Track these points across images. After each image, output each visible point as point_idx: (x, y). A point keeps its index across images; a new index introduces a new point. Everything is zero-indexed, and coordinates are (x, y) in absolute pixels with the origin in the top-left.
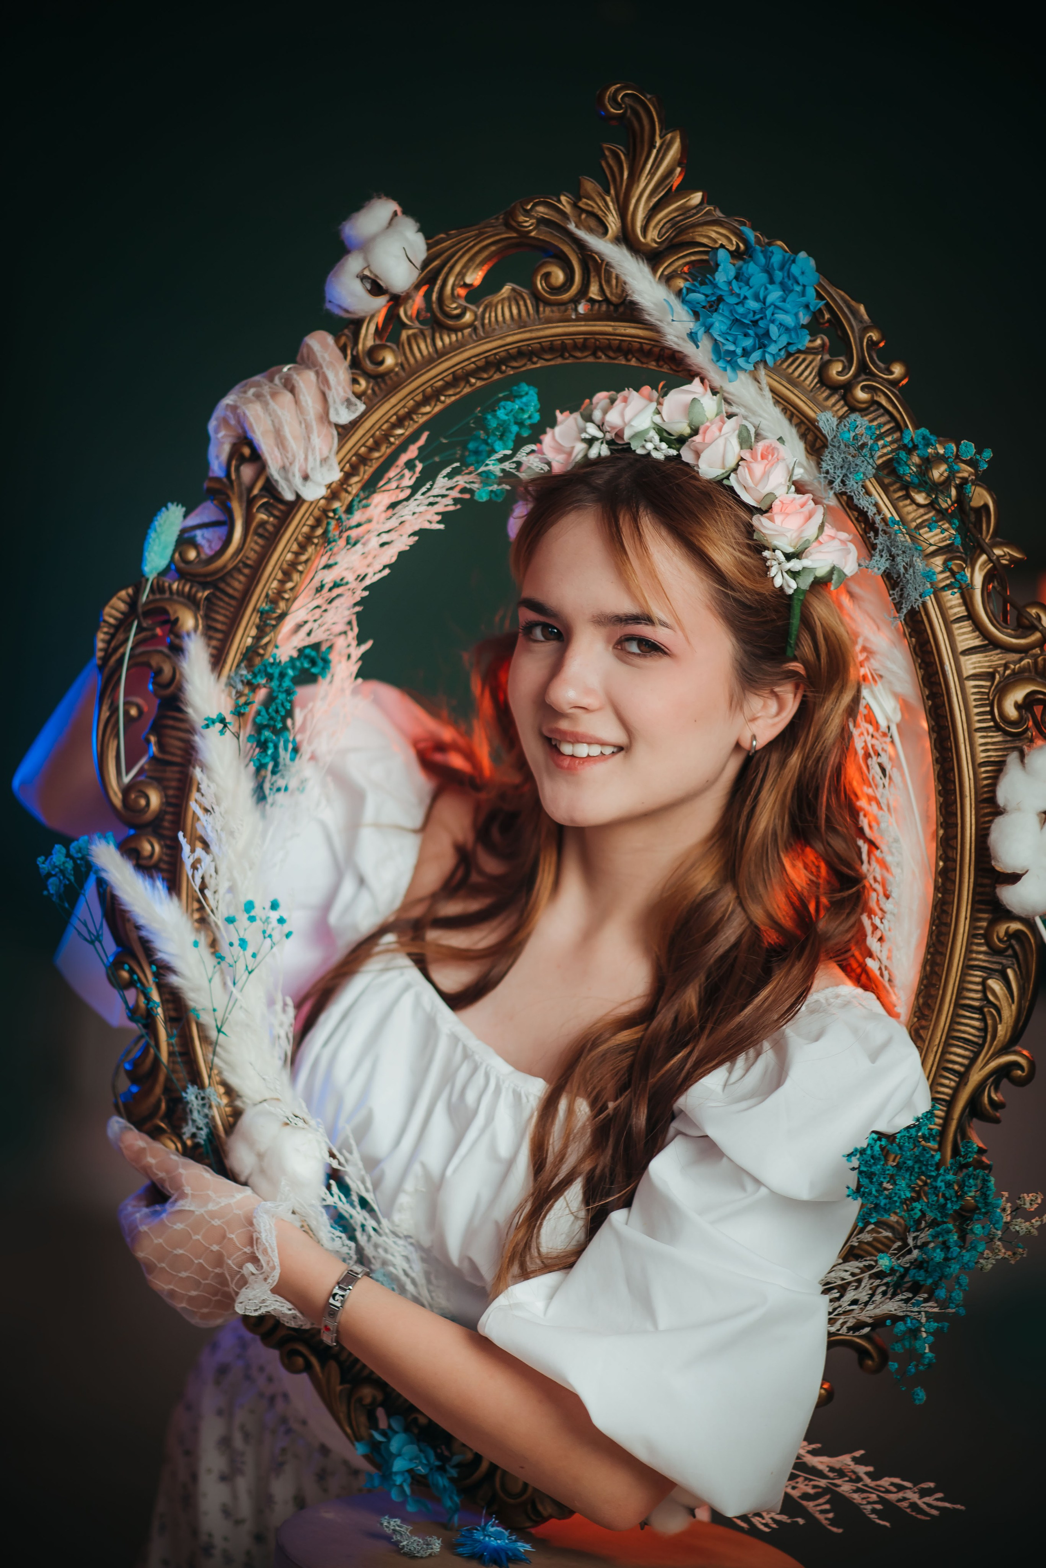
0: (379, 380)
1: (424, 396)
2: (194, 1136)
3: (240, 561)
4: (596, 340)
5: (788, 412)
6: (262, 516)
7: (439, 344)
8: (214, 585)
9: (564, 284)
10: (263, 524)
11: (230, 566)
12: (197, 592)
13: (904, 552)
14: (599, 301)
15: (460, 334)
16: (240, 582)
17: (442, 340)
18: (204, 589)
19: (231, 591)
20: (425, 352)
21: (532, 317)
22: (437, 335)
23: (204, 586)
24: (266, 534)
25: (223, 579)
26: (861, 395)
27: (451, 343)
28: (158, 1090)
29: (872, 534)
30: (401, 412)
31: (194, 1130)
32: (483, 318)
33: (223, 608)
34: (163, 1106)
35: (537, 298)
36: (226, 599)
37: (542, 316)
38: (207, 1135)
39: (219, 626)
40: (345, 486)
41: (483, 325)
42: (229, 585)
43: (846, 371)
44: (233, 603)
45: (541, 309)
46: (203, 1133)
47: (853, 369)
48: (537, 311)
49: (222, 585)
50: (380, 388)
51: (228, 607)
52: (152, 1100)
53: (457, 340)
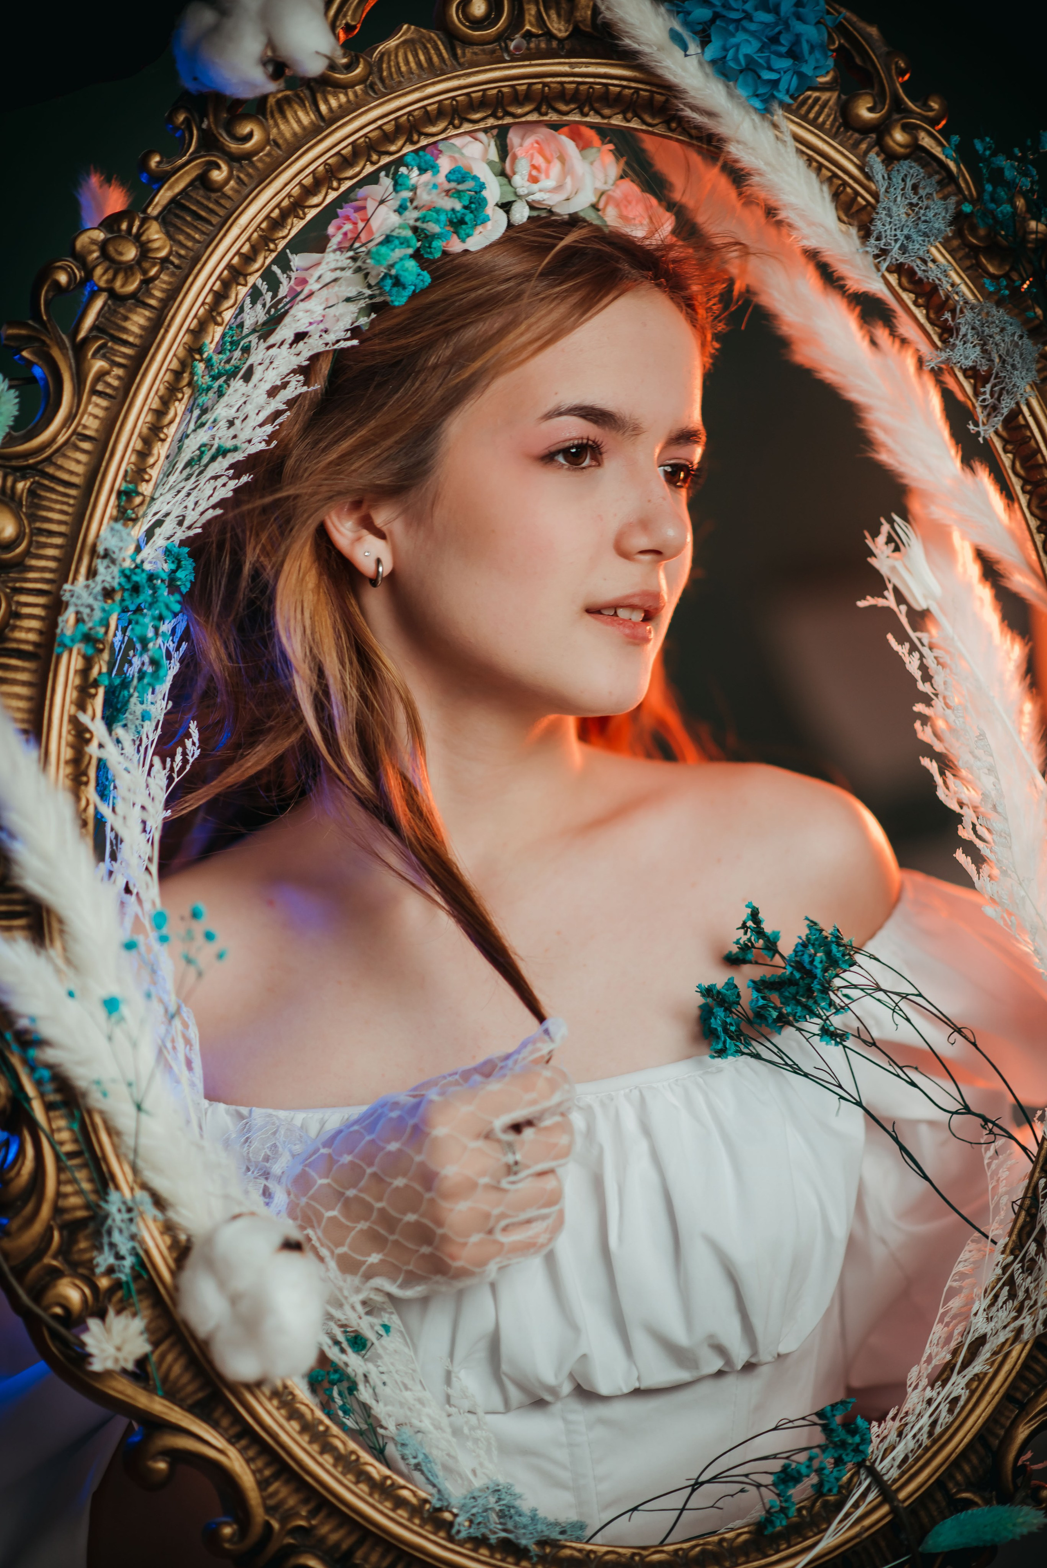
0: (245, 162)
1: (314, 177)
2: (110, 1270)
3: (74, 432)
4: (545, 85)
5: (814, 164)
6: (99, 365)
7: (323, 108)
8: (36, 470)
9: (487, 16)
10: (101, 376)
11: (61, 440)
12: (14, 483)
13: (1003, 330)
14: (537, 36)
15: (350, 93)
16: (78, 462)
17: (326, 102)
18: (24, 478)
19: (65, 477)
20: (305, 120)
21: (448, 62)
22: (319, 97)
23: (23, 472)
24: (108, 391)
25: (48, 459)
26: (899, 136)
27: (340, 106)
28: (46, 1211)
29: (947, 315)
30: (285, 203)
31: (111, 1260)
32: (381, 70)
33: (57, 502)
34: (56, 1235)
35: (453, 38)
36: (61, 489)
37: (462, 60)
38: (133, 1268)
39: (54, 527)
40: (214, 314)
41: (382, 80)
42: (60, 468)
43: (879, 107)
44: (73, 492)
45: (459, 52)
46: (129, 1262)
47: (888, 101)
48: (454, 55)
49: (51, 470)
50: (249, 175)
51: (65, 499)
52: (38, 1227)
53: (349, 101)
